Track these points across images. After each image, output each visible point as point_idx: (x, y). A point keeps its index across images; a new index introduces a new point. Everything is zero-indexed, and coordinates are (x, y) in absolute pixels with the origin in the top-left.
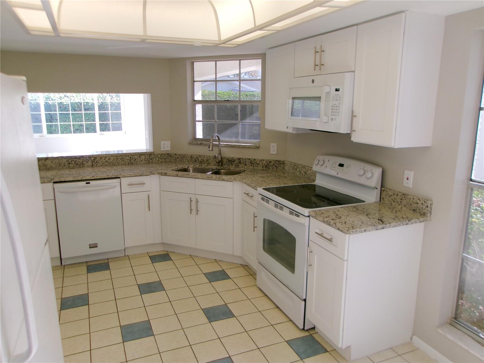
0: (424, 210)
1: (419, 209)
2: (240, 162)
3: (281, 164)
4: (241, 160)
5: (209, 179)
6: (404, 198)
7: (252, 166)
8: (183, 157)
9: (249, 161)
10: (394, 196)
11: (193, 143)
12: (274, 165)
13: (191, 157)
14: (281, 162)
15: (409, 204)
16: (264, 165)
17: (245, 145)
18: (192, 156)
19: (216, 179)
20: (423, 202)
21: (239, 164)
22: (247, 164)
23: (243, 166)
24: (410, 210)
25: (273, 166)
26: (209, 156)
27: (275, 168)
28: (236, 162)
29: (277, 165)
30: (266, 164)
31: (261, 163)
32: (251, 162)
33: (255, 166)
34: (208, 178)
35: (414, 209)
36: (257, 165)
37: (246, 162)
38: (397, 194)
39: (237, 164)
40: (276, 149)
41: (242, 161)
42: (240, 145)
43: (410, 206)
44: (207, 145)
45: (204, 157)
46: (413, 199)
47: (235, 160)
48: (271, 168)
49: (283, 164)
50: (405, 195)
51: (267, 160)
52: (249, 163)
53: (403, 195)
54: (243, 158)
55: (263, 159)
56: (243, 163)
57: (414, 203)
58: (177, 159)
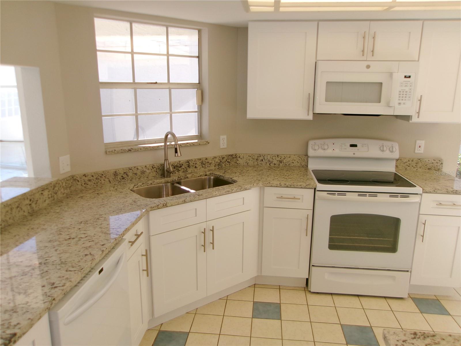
0: (439, 166)
1: (434, 167)
2: (189, 166)
3: (233, 158)
4: (190, 162)
5: (230, 193)
6: (420, 162)
7: (203, 167)
8: (99, 178)
9: (201, 161)
10: (409, 162)
11: (116, 152)
12: (227, 161)
13: (116, 174)
14: (234, 156)
15: (424, 166)
16: (217, 164)
17: (193, 142)
18: (116, 172)
19: (237, 191)
20: (438, 161)
21: (188, 168)
22: (197, 166)
23: (192, 170)
24: (425, 169)
25: (226, 163)
26: (146, 166)
27: (228, 164)
28: (183, 167)
29: (229, 161)
30: (219, 161)
31: (213, 162)
32: (202, 163)
33: (206, 166)
34: (227, 193)
35: (430, 168)
36: (209, 165)
37: (196, 164)
38: (412, 160)
39: (185, 169)
40: (225, 141)
41: (191, 164)
42: (187, 143)
43: (426, 167)
44: (139, 150)
45: (138, 169)
46: (429, 160)
47: (182, 165)
48: (223, 165)
49: (235, 158)
50: (421, 159)
51: (219, 157)
52: (200, 164)
53: (419, 159)
54: (192, 160)
55: (215, 155)
56: (193, 166)
57: (429, 163)
58: (89, 183)
